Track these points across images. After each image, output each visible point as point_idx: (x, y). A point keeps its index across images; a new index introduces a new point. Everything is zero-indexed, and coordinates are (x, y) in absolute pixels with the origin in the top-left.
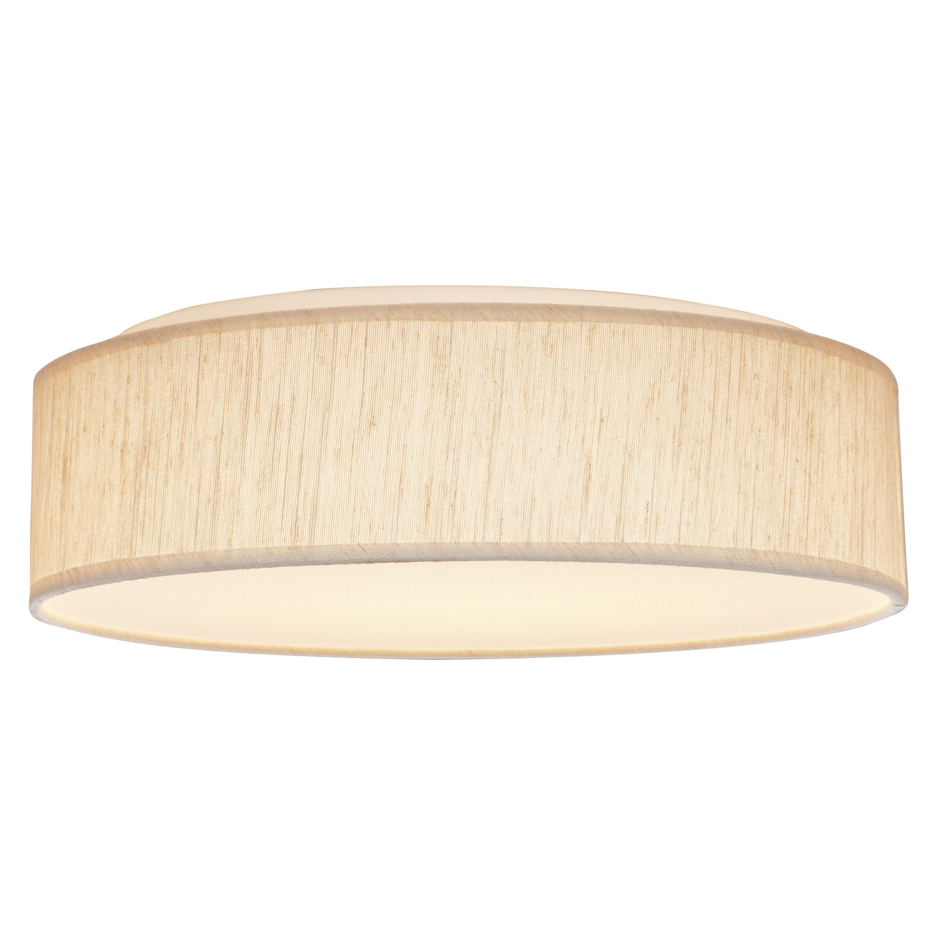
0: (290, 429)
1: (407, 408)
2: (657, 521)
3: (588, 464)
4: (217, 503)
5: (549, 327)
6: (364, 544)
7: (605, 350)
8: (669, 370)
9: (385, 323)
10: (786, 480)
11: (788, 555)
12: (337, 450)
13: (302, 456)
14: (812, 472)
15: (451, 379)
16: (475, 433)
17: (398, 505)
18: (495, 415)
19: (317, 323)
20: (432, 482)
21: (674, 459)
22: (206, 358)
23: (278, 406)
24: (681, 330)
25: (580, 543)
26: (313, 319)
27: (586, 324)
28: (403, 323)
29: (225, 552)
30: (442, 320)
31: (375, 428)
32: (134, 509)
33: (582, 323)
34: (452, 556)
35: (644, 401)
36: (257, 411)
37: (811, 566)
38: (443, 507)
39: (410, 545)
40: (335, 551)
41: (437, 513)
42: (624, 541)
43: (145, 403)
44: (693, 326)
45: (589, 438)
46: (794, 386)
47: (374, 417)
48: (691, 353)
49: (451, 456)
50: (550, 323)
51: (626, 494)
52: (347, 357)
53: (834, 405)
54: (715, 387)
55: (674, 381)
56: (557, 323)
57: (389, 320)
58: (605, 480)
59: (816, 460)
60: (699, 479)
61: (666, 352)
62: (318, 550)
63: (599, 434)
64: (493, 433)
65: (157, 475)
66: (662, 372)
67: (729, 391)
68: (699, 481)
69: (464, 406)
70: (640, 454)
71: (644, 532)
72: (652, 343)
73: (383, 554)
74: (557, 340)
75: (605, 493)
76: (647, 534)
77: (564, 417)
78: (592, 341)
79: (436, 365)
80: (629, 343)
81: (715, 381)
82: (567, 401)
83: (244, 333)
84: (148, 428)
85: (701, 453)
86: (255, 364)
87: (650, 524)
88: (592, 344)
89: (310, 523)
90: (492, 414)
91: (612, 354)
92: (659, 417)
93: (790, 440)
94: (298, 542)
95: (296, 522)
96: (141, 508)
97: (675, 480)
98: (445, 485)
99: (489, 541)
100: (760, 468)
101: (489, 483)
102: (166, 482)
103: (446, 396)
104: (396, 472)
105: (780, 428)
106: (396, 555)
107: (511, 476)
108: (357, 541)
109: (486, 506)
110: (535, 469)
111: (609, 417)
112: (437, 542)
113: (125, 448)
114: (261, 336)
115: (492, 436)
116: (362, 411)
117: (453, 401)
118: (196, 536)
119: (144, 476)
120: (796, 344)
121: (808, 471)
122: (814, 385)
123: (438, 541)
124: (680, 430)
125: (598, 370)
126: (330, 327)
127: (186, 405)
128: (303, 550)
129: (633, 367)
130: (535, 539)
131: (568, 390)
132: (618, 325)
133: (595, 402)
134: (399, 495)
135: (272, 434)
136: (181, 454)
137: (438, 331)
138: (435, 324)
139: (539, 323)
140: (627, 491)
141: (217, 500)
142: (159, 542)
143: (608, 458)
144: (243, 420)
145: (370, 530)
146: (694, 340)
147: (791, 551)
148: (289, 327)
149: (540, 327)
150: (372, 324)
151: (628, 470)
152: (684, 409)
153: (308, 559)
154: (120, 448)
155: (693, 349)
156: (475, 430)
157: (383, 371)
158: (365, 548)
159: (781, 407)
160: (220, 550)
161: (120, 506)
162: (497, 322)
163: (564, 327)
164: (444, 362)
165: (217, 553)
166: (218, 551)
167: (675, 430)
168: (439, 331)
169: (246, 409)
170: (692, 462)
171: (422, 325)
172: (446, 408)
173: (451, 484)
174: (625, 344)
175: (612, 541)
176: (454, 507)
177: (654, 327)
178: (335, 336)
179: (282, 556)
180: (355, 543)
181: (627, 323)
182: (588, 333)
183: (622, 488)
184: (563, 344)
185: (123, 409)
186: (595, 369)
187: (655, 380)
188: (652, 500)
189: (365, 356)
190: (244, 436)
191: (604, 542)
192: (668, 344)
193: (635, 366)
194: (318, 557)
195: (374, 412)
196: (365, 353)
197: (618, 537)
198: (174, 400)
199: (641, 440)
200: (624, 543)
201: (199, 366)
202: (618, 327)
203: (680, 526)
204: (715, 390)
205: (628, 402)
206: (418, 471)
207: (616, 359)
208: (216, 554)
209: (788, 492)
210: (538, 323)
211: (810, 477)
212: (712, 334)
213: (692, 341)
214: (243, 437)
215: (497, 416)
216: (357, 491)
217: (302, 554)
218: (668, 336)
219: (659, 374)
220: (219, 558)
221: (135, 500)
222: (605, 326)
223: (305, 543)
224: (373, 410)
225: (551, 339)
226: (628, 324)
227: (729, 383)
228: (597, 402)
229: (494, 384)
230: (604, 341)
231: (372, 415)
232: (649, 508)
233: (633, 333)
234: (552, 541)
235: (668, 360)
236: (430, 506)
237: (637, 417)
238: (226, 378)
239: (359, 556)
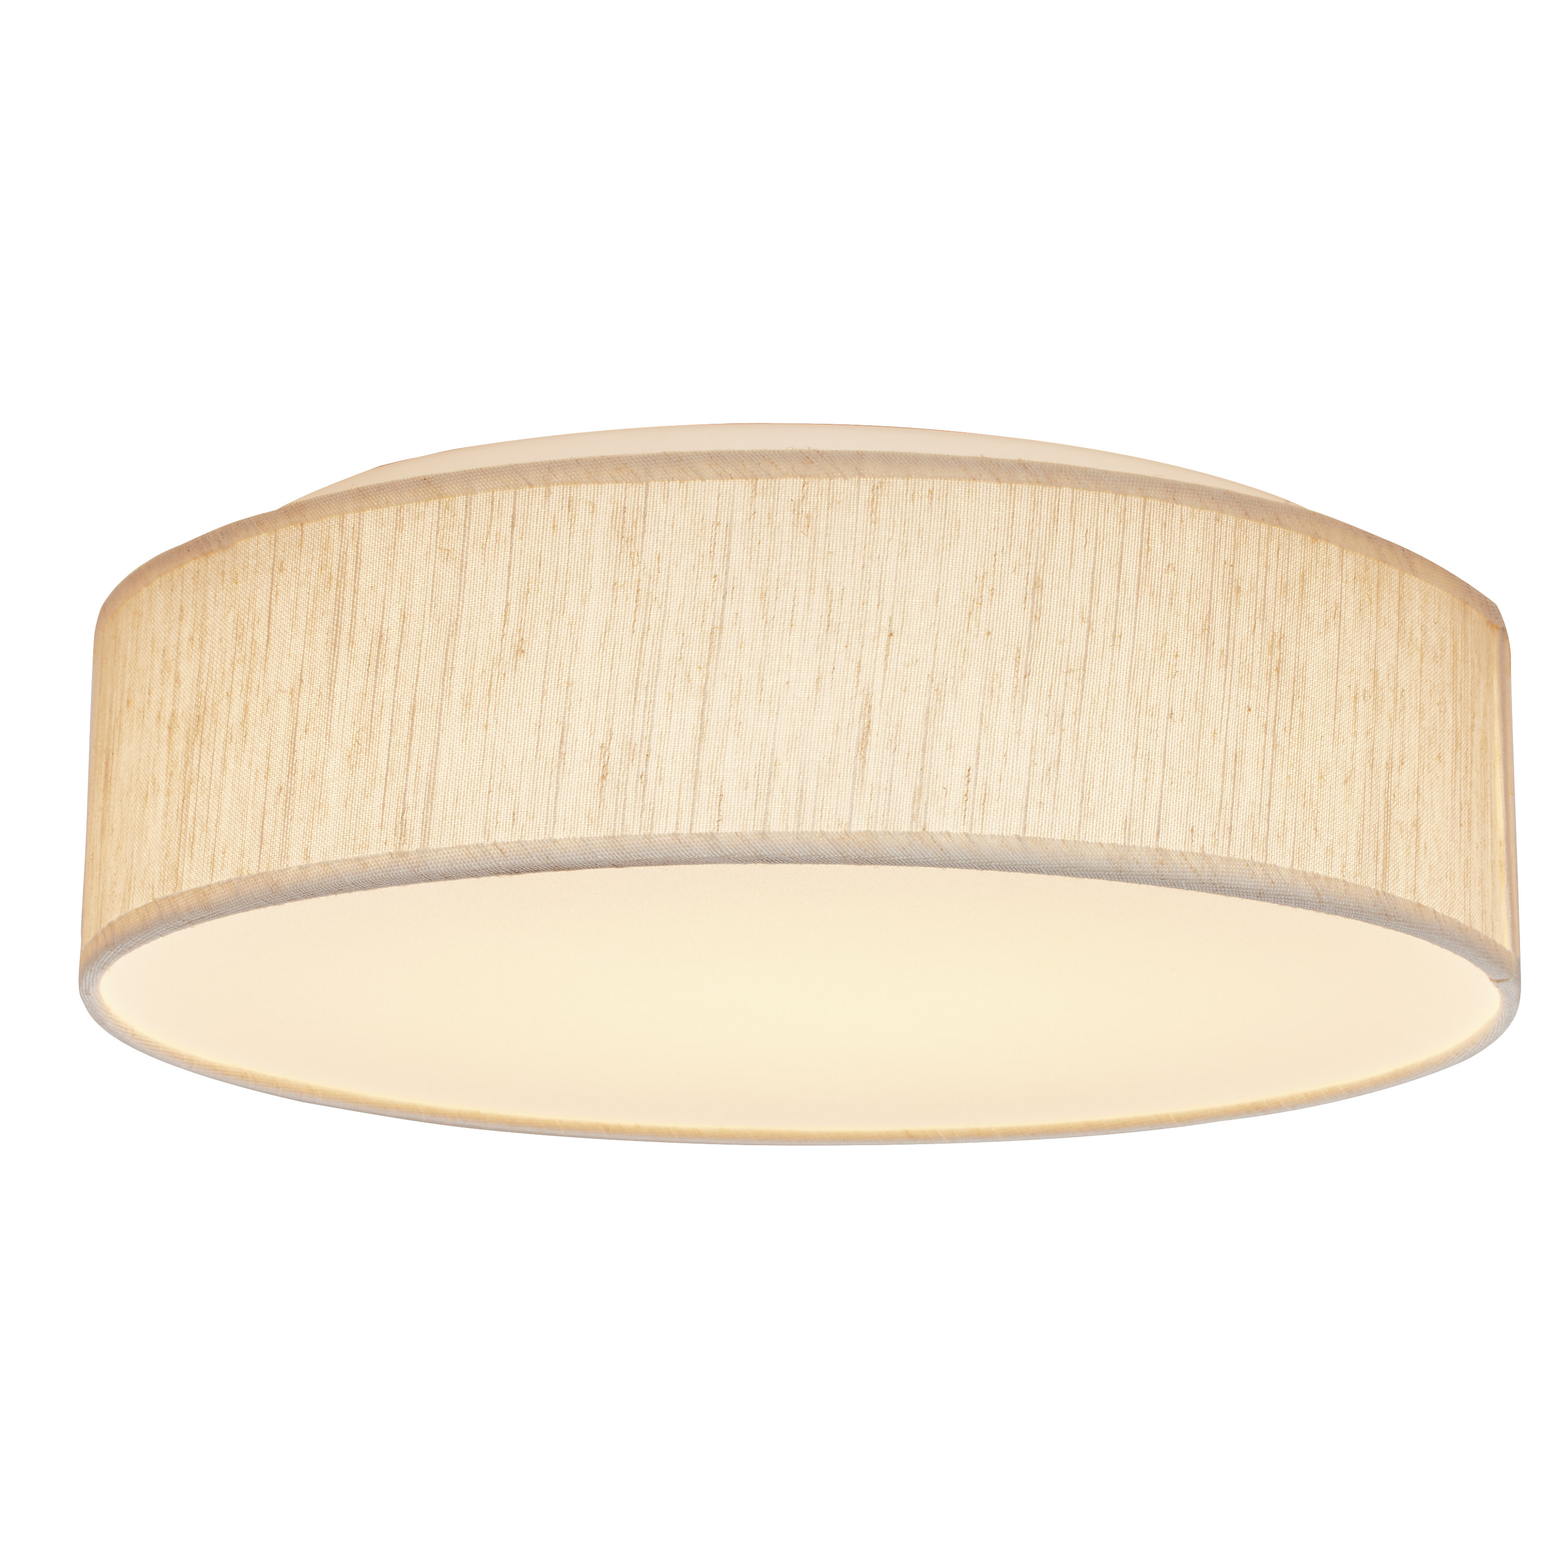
0: (398, 667)
1: (574, 623)
2: (985, 798)
3: (866, 705)
4: (290, 792)
5: (804, 485)
6: (503, 843)
7: (899, 523)
8: (1010, 554)
9: (543, 489)
10: (1226, 738)
11: (1228, 860)
12: (466, 695)
13: (413, 708)
14: (1280, 729)
15: (644, 574)
16: (681, 658)
17: (558, 778)
18: (713, 629)
19: (440, 496)
20: (611, 738)
21: (1017, 698)
22: (281, 565)
23: (381, 632)
24: (1032, 490)
25: (850, 832)
26: (434, 490)
27: (867, 481)
28: (571, 487)
29: (300, 870)
30: (631, 482)
31: (523, 658)
32: (182, 815)
33: (859, 481)
34: (640, 856)
35: (965, 604)
36: (351, 643)
37: (1273, 882)
38: (627, 779)
39: (574, 840)
40: (458, 855)
41: (618, 789)
42: (927, 830)
43: (201, 647)
44: (1051, 482)
45: (869, 663)
46: (1245, 587)
47: (522, 639)
48: (1050, 527)
49: (641, 697)
50: (806, 481)
51: (932, 753)
52: (484, 546)
53: (1327, 623)
54: (1092, 582)
55: (1019, 572)
56: (817, 480)
57: (548, 484)
58: (895, 732)
59: (1289, 710)
60: (1062, 730)
61: (1005, 524)
62: (433, 855)
63: (887, 656)
64: (709, 657)
65: (213, 758)
66: (997, 557)
67: (1118, 591)
68: (1061, 734)
69: (664, 615)
70: (956, 690)
71: (962, 815)
72: (980, 511)
73: (532, 857)
74: (817, 507)
75: (894, 751)
76: (968, 819)
77: (828, 629)
78: (876, 508)
79: (620, 553)
80: (940, 511)
81: (1093, 573)
82: (833, 605)
83: (334, 521)
84: (203, 687)
85: (1065, 690)
86: (350, 567)
87: (973, 804)
88: (875, 513)
89: (423, 813)
90: (708, 628)
91: (910, 528)
92: (990, 630)
93: (1236, 675)
94: (405, 846)
95: (403, 813)
96: (191, 814)
97: (1019, 733)
98: (631, 743)
99: (701, 832)
100: (1177, 716)
101: (701, 738)
102: (224, 768)
103: (636, 601)
104: (555, 726)
105: (1217, 653)
106: (552, 857)
107: (737, 727)
108: (493, 840)
109: (697, 774)
110: (777, 713)
111: (904, 630)
112: (616, 835)
113: (174, 721)
114: (359, 524)
115: (708, 664)
116: (505, 631)
117: (646, 608)
118: (261, 847)
119: (196, 762)
120: (1249, 518)
121: (1270, 726)
122: (1285, 588)
123: (618, 833)
124: (1028, 651)
125: (885, 555)
126: (460, 501)
127: (254, 643)
128: (412, 857)
129: (947, 549)
130: (776, 826)
131: (834, 588)
132: (921, 482)
133: (880, 606)
134: (559, 763)
135: (372, 677)
136: (244, 720)
137: (625, 499)
138: (620, 487)
139: (788, 480)
140: (932, 748)
141: (291, 787)
142: (213, 864)
143: (901, 696)
144: (330, 657)
145: (514, 820)
146: (1055, 506)
147: (1234, 855)
148: (399, 506)
149: (790, 487)
150: (523, 493)
151: (935, 715)
152: (1035, 618)
153: (418, 870)
154: (167, 722)
155: (1054, 521)
156: (681, 654)
157: (538, 567)
158: (505, 848)
159: (1219, 620)
160: (294, 866)
161: (166, 815)
162: (720, 482)
163: (830, 485)
164: (633, 548)
165: (288, 871)
166: (290, 867)
167: (1019, 651)
168: (627, 499)
169: (335, 640)
170: (1050, 703)
171: (600, 491)
172: (635, 621)
173: (642, 742)
174: (933, 513)
175: (906, 830)
176: (645, 777)
177: (984, 486)
178: (468, 515)
179: (380, 868)
180: (489, 842)
181: (937, 478)
182: (869, 495)
183: (925, 744)
184: (828, 514)
185: (174, 662)
186: (882, 552)
187: (984, 570)
188: (977, 764)
189: (512, 543)
190: (331, 683)
191: (891, 831)
192: (1009, 513)
193: (950, 547)
194: (433, 867)
195: (524, 631)
196: (512, 538)
197: (917, 823)
198: (238, 637)
199: (959, 666)
200: (927, 832)
201: (272, 579)
202: (921, 484)
203: (1027, 806)
204: (1092, 588)
205: (937, 606)
206: (590, 724)
207: (917, 536)
208: (287, 873)
209: (1230, 758)
210: (786, 482)
211: (1275, 736)
212: (1089, 496)
213: (1051, 508)
214: (331, 685)
215: (716, 631)
216: (494, 760)
217: (409, 863)
218: (1008, 499)
219: (992, 561)
220: (292, 879)
221: (183, 801)
222: (900, 482)
223: (416, 846)
224: (522, 630)
225: (808, 505)
226: (939, 480)
227: (1119, 577)
228: (883, 606)
229: (713, 580)
230: (896, 508)
231: (519, 636)
232: (972, 777)
233: (947, 494)
234: (804, 830)
235: (1008, 537)
236: (608, 777)
237: (953, 629)
238: (309, 593)
239: (495, 861)
